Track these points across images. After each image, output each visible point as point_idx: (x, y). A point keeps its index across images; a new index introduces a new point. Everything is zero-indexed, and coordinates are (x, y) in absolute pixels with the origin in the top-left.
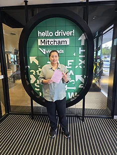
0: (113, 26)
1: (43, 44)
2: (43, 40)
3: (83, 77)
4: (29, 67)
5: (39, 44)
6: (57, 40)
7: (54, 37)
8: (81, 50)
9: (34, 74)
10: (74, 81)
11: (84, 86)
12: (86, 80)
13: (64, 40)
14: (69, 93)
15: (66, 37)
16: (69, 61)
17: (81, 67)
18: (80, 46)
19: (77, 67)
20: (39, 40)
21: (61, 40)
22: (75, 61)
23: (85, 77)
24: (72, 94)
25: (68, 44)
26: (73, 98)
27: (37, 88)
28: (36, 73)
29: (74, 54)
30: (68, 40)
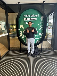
0: (53, 13)
1: (26, 20)
2: (26, 18)
3: (42, 34)
4: (20, 29)
5: (24, 20)
6: (31, 18)
7: (31, 17)
8: (41, 23)
9: (22, 32)
10: (38, 35)
11: (42, 37)
12: (43, 35)
13: (35, 18)
14: (36, 41)
15: (35, 17)
16: (36, 27)
17: (41, 30)
18: (41, 21)
19: (39, 30)
20: (24, 18)
21: (33, 18)
22: (39, 27)
23: (43, 34)
24: (37, 41)
25: (36, 20)
26: (38, 42)
27: (23, 38)
28: (23, 32)
29: (39, 24)
30: (36, 18)
